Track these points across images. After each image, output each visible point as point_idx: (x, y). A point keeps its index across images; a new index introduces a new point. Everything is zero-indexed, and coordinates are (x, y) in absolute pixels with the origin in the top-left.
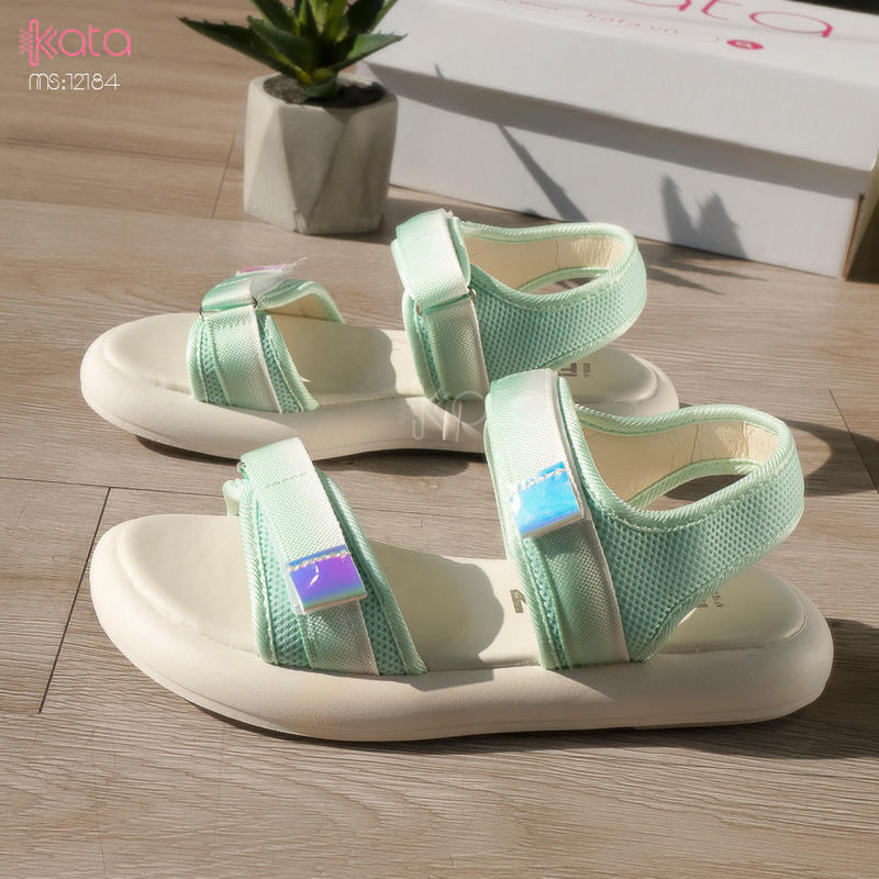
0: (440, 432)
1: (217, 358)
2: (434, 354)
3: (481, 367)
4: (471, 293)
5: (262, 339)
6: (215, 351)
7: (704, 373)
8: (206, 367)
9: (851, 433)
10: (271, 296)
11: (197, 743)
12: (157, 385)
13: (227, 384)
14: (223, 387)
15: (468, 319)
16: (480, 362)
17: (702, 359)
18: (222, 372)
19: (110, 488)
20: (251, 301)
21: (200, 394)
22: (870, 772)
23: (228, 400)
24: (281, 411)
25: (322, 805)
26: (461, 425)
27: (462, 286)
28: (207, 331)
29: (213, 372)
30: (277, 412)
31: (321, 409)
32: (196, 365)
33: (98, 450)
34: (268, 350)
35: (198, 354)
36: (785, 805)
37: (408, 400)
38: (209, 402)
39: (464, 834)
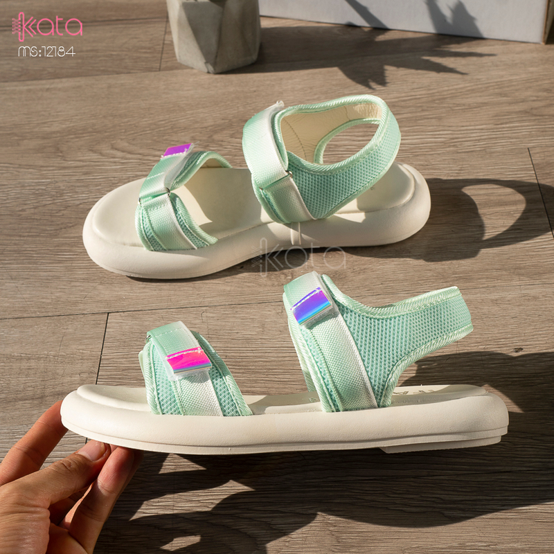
0: (290, 242)
1: (153, 229)
2: (275, 207)
3: (304, 209)
4: (289, 174)
5: (176, 214)
6: (151, 225)
7: (451, 149)
8: (148, 234)
9: (539, 184)
10: (180, 178)
11: (160, 504)
12: (124, 244)
13: (162, 241)
14: (160, 243)
15: (291, 187)
16: (303, 207)
17: (451, 136)
18: (158, 236)
19: (108, 313)
20: (166, 192)
21: (148, 247)
22: (531, 464)
23: (165, 248)
24: (196, 248)
25: (227, 538)
26: (301, 236)
27: (282, 172)
28: (144, 212)
29: (152, 236)
30: (194, 249)
31: (219, 242)
32: (142, 234)
33: (101, 283)
34: (180, 220)
35: (142, 227)
36: (481, 497)
37: (268, 225)
38: (155, 250)
39: (302, 548)
